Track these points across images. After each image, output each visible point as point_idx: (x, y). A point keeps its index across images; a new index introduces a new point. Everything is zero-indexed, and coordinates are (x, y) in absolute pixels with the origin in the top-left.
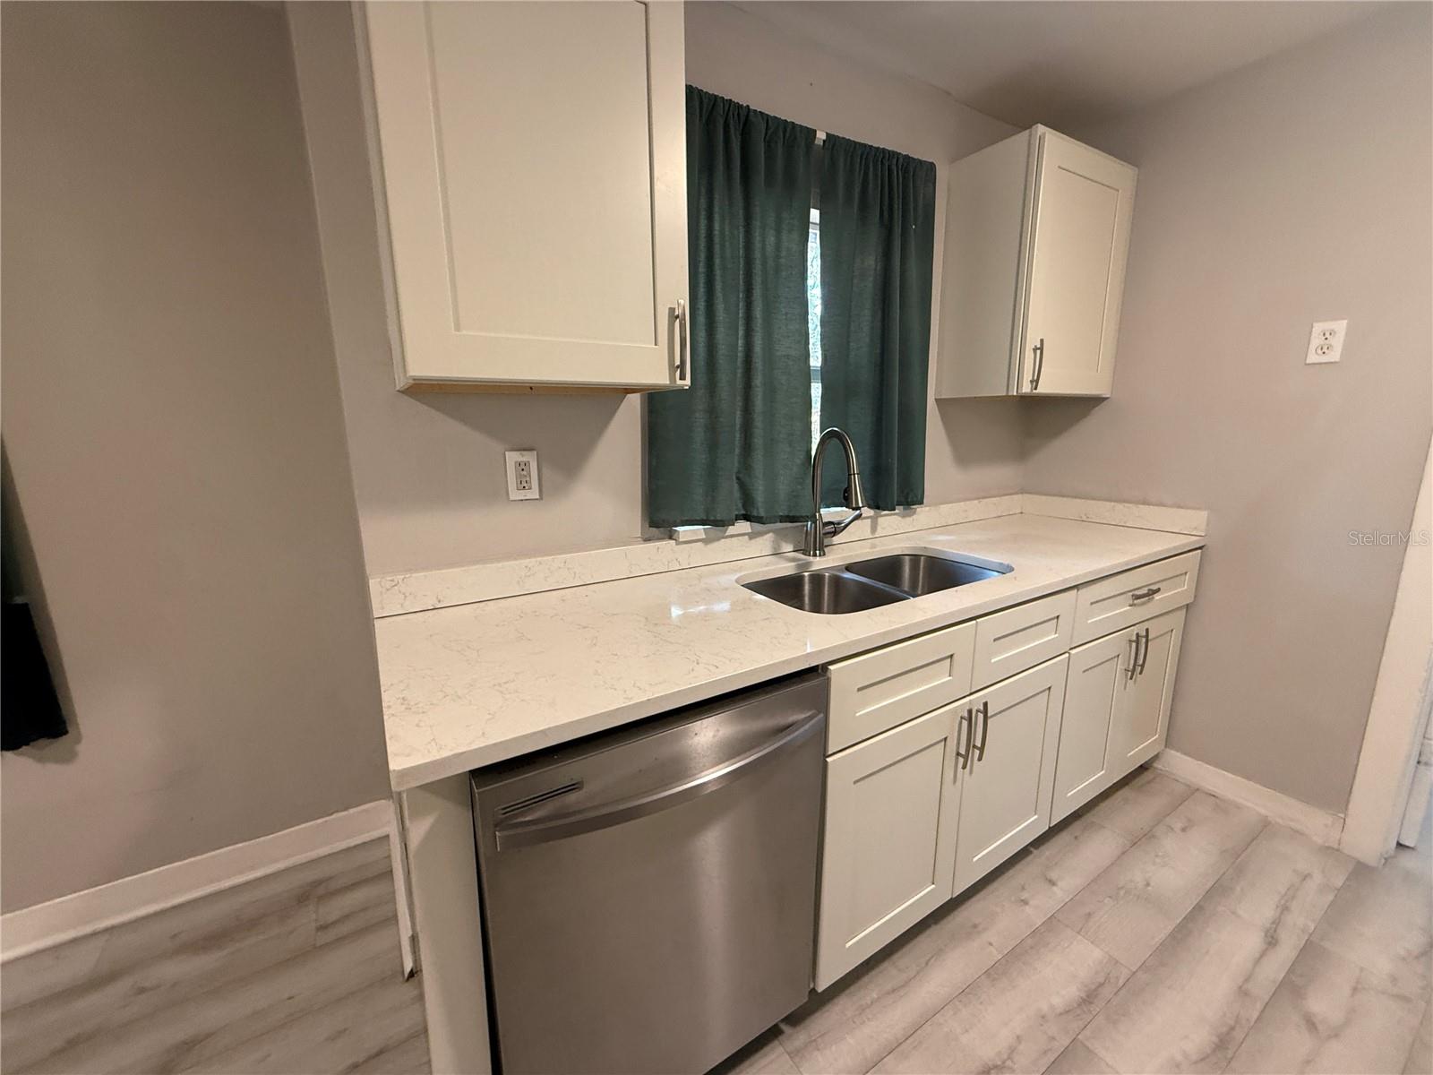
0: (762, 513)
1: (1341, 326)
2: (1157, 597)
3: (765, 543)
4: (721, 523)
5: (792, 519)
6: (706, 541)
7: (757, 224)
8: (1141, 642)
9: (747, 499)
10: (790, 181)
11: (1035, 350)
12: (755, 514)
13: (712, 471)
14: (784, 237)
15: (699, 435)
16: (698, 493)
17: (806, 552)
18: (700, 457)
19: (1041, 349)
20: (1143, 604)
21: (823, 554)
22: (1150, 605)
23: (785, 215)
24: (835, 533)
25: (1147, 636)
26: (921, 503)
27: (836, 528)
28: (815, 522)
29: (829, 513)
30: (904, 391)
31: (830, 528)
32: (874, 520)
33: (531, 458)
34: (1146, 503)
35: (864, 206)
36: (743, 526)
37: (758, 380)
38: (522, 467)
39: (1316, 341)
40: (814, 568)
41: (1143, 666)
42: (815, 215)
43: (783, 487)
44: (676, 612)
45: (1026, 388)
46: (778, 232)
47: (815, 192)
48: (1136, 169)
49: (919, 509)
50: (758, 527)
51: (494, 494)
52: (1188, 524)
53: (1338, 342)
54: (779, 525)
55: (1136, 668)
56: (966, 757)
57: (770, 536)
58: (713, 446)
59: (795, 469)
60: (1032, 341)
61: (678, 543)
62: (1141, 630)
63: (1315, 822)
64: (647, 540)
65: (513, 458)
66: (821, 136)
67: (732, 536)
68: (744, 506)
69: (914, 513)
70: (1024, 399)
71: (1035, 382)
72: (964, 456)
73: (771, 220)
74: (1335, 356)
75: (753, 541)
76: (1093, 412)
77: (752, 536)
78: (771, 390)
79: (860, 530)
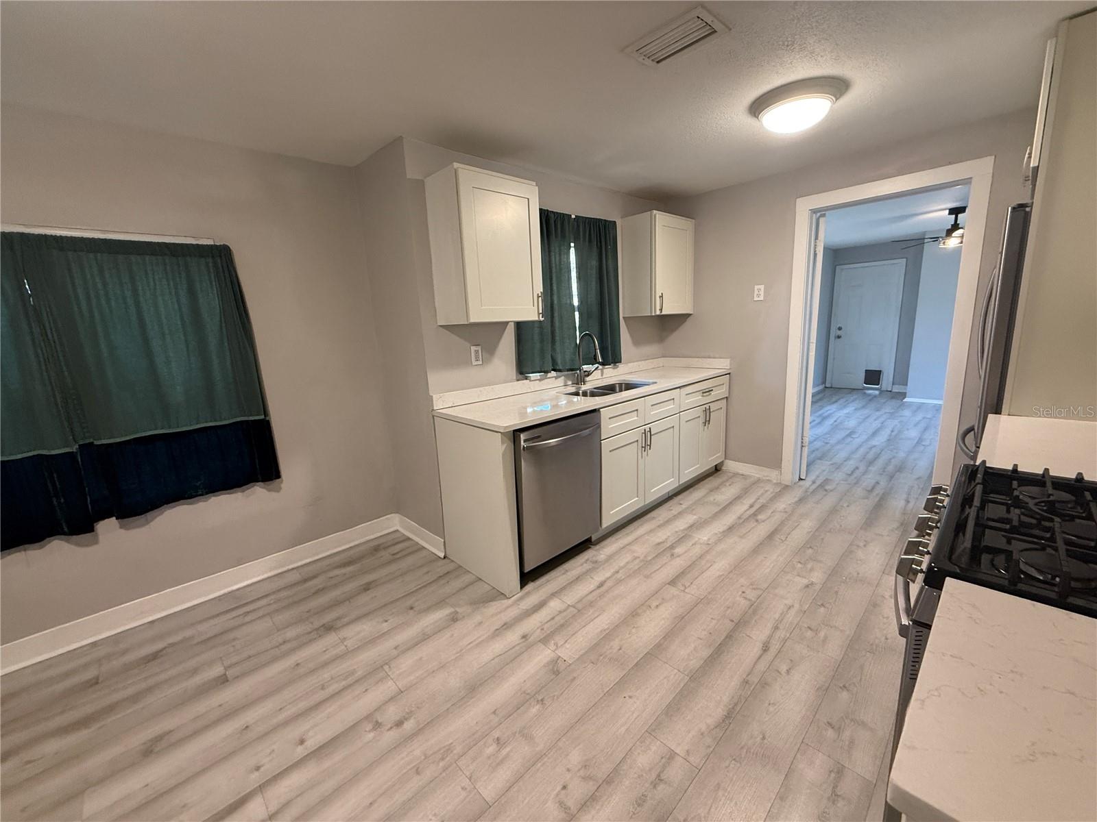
0: (561, 368)
1: (762, 287)
2: (712, 393)
3: (561, 381)
4: (546, 372)
5: (572, 370)
6: (540, 380)
7: (553, 254)
8: (707, 412)
9: (554, 361)
10: (563, 236)
11: (660, 297)
12: (558, 368)
13: (542, 351)
14: (562, 257)
15: (536, 337)
16: (537, 360)
17: (577, 384)
18: (538, 345)
19: (662, 297)
20: (707, 396)
21: (584, 384)
22: (709, 397)
23: (562, 248)
24: (588, 375)
25: (710, 409)
26: (621, 362)
27: (589, 374)
28: (580, 371)
29: (585, 367)
30: (611, 315)
31: (586, 373)
32: (602, 370)
33: (479, 348)
34: (709, 358)
35: (590, 241)
36: (553, 374)
37: (556, 314)
38: (477, 352)
39: (756, 292)
40: (583, 389)
41: (709, 421)
42: (572, 245)
43: (568, 357)
44: (529, 410)
45: (658, 313)
46: (560, 255)
47: (572, 237)
48: (694, 221)
49: (620, 365)
50: (559, 373)
51: (467, 363)
52: (723, 365)
53: (762, 293)
54: (566, 373)
55: (707, 422)
56: (645, 447)
57: (563, 378)
58: (542, 341)
59: (572, 349)
60: (658, 294)
61: (530, 381)
62: (707, 406)
63: (773, 475)
64: (518, 380)
65: (473, 348)
66: (573, 217)
67: (549, 378)
68: (553, 365)
69: (618, 367)
70: (658, 316)
71: (661, 310)
72: (637, 342)
73: (557, 250)
74: (762, 298)
75: (557, 380)
76: (688, 320)
77: (556, 378)
78: (561, 317)
79: (596, 375)
